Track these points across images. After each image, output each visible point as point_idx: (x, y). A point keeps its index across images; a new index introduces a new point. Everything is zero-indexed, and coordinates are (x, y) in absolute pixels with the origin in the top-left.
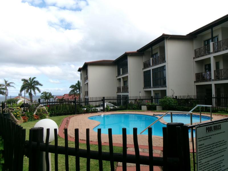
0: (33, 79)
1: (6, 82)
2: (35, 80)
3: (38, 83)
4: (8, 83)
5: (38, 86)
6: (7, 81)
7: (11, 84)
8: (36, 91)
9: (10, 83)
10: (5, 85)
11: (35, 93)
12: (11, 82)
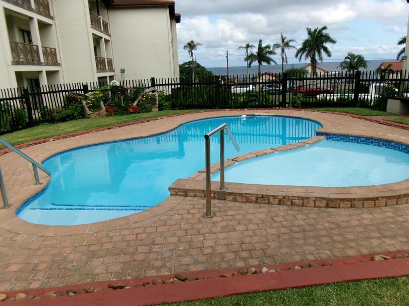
0: (320, 31)
1: (283, 39)
2: (324, 32)
3: (328, 39)
4: (286, 41)
5: (327, 45)
6: (284, 37)
7: (291, 44)
8: (323, 53)
9: (289, 41)
10: (281, 45)
11: (321, 58)
12: (290, 39)
